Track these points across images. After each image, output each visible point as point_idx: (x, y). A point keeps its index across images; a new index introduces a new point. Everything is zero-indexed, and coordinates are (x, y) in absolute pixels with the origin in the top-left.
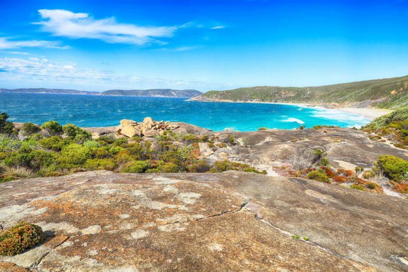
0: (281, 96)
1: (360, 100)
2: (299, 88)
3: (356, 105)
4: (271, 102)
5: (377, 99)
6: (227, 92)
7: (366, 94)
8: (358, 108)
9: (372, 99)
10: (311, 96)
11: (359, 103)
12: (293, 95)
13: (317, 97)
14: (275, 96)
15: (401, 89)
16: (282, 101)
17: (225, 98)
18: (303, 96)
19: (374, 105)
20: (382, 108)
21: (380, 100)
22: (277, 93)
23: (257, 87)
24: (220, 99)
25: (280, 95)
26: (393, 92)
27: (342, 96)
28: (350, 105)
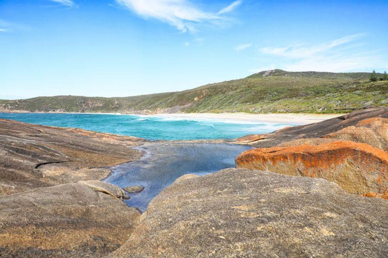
0: (89, 106)
1: (171, 107)
2: (106, 98)
3: (168, 111)
4: (78, 112)
5: (184, 105)
6: (20, 101)
7: (174, 101)
8: (170, 113)
9: (180, 105)
10: (119, 106)
11: (169, 109)
12: (101, 105)
13: (125, 107)
14: (81, 106)
15: (202, 96)
16: (90, 111)
17: (17, 108)
18: (111, 106)
19: (183, 110)
20: (190, 113)
21: (187, 106)
22: (84, 103)
23: (59, 96)
24: (11, 109)
25: (87, 105)
26: (196, 99)
27: (152, 104)
28: (162, 110)
